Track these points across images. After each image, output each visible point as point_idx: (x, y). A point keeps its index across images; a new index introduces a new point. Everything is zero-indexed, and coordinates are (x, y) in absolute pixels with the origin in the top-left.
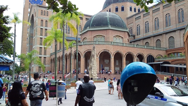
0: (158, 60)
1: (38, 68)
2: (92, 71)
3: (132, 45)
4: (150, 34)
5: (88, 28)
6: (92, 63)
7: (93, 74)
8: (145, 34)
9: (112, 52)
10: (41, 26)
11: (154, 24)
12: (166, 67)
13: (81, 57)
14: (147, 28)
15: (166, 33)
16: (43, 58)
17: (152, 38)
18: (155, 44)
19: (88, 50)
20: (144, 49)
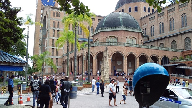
0: (173, 62)
1: (50, 69)
2: (104, 72)
3: (146, 46)
4: (165, 34)
5: (100, 29)
6: (104, 64)
7: (105, 76)
8: (159, 35)
9: (125, 53)
10: (53, 27)
11: (169, 24)
12: (182, 69)
13: (93, 59)
14: (162, 29)
15: (182, 34)
16: (55, 60)
17: (167, 39)
18: (170, 45)
19: (101, 51)
20: (159, 51)
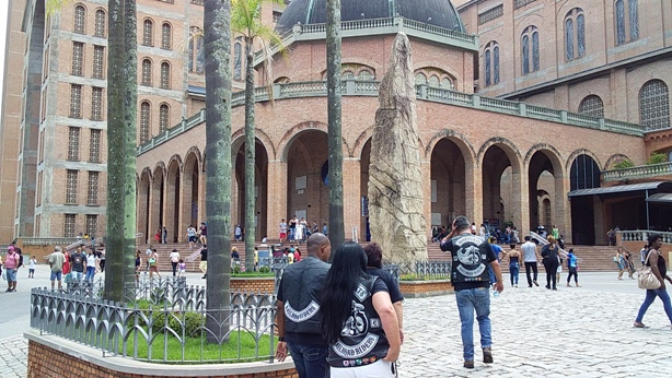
0: (619, 176)
3: (508, 103)
4: (545, 76)
5: (296, 28)
10: (76, 31)
13: (271, 160)
14: (531, 54)
17: (563, 92)
19: (308, 123)
20: (559, 128)
